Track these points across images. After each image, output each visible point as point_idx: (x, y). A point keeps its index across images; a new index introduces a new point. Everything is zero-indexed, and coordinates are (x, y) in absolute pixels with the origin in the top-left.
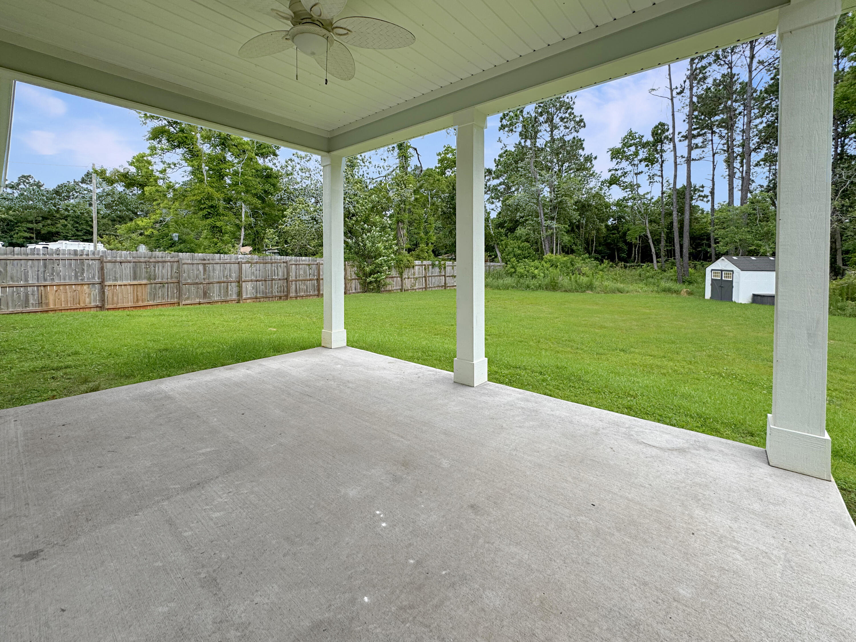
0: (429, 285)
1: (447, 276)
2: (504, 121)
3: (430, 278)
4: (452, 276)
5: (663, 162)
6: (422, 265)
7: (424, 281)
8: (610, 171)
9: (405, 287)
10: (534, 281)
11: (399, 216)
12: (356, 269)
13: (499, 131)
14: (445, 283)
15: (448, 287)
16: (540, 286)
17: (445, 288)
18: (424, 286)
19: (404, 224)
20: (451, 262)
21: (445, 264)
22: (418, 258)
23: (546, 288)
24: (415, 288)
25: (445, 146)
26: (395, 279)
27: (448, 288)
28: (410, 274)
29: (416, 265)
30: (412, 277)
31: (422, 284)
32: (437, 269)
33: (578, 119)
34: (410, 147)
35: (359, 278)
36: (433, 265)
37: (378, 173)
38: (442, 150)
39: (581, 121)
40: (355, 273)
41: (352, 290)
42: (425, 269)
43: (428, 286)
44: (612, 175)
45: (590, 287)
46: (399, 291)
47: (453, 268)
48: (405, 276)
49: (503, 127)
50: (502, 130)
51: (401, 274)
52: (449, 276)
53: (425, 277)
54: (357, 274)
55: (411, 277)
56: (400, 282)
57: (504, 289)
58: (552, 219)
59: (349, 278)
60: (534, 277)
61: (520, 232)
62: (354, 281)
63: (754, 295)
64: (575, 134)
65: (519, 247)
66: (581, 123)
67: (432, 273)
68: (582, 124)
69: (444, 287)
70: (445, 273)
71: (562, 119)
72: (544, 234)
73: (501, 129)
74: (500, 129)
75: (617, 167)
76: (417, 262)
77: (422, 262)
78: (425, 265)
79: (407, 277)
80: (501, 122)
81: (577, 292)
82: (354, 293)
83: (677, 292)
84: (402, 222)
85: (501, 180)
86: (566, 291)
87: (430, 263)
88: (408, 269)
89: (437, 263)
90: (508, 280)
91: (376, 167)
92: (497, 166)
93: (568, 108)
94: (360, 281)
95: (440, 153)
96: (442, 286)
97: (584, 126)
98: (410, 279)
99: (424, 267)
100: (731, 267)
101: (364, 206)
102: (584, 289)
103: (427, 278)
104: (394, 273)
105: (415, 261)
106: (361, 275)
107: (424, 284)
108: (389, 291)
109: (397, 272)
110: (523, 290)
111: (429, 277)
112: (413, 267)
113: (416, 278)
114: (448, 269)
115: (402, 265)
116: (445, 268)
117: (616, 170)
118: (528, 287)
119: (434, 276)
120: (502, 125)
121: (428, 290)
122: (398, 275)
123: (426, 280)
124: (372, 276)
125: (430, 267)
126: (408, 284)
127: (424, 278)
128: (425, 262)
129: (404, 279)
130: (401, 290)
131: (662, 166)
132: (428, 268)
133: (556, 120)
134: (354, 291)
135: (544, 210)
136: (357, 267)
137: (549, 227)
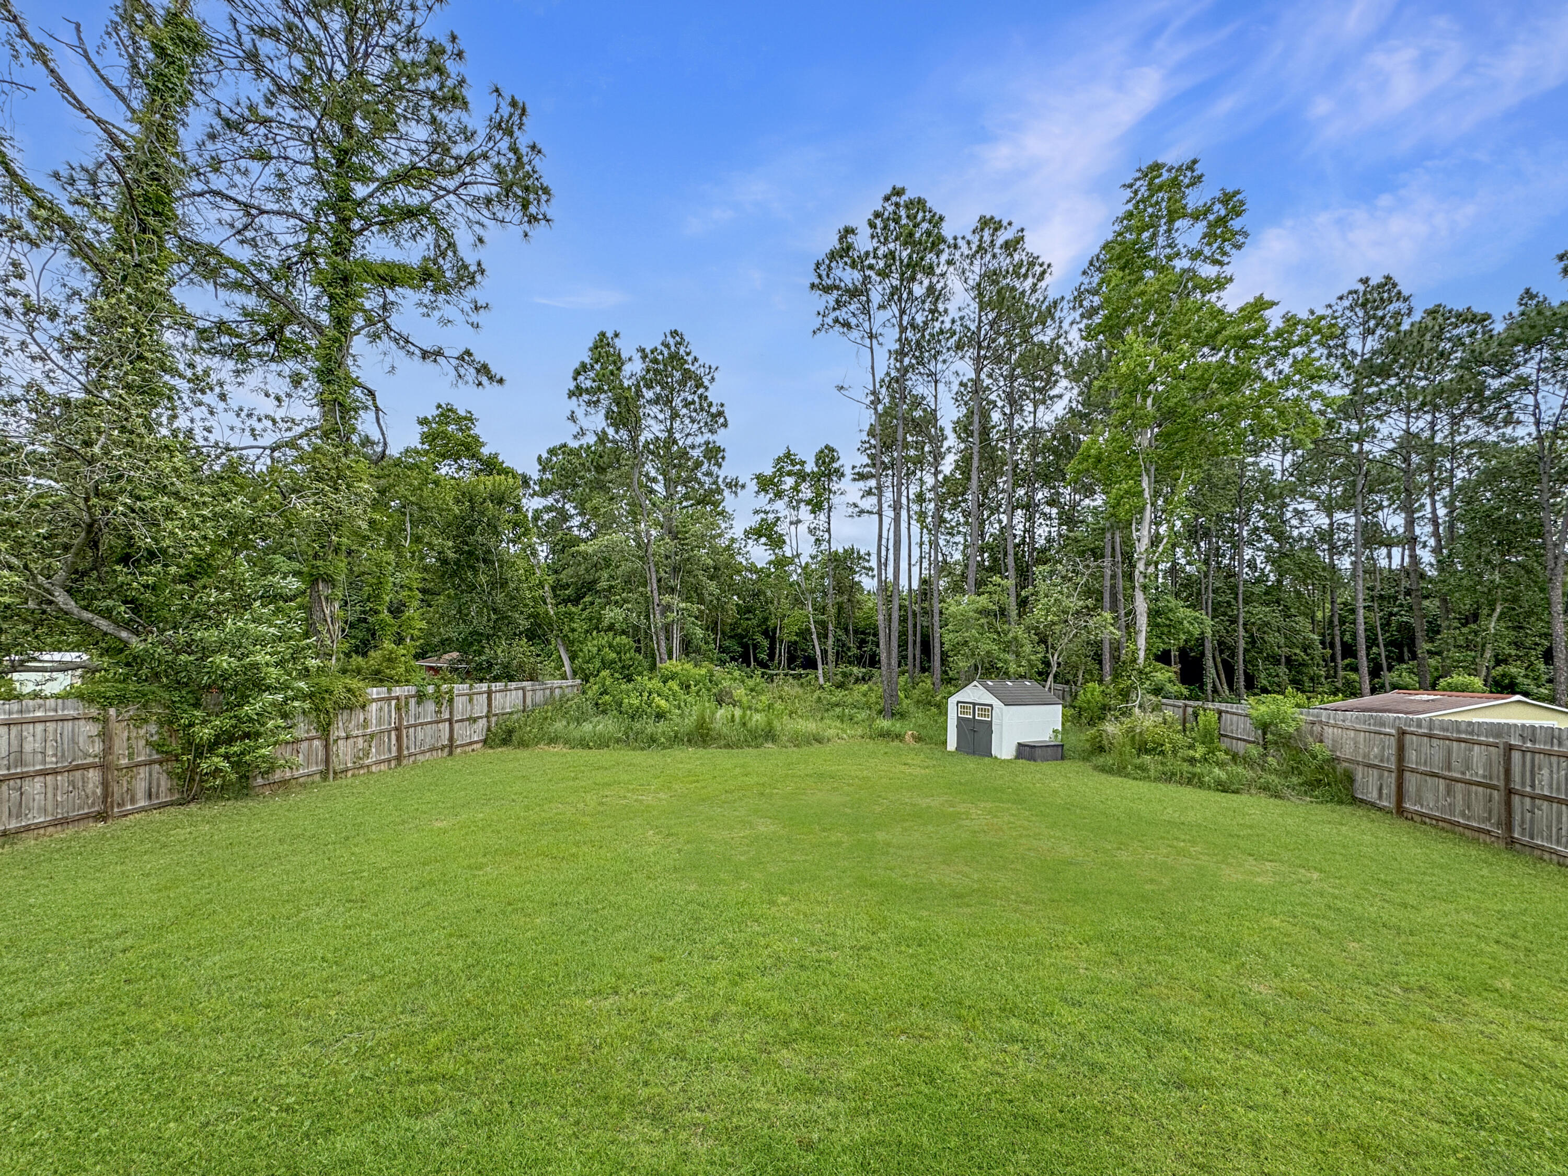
0: (408, 748)
1: (457, 721)
2: (581, 378)
3: (412, 730)
4: (468, 719)
5: (830, 508)
6: (389, 699)
7: (394, 741)
8: (756, 512)
9: (336, 765)
10: (662, 726)
11: (319, 563)
12: (153, 728)
13: (570, 397)
14: (451, 739)
15: (457, 746)
16: (676, 737)
17: (451, 753)
18: (394, 754)
19: (334, 586)
20: (466, 686)
21: (451, 691)
22: (378, 677)
23: (689, 741)
24: (367, 762)
25: (439, 406)
26: (305, 745)
27: (459, 750)
28: (351, 726)
29: (374, 700)
30: (360, 732)
31: (390, 751)
32: (430, 706)
33: (714, 410)
34: (356, 383)
35: (165, 756)
36: (421, 697)
37: (247, 433)
38: (431, 412)
39: (720, 414)
40: (148, 743)
41: (133, 801)
42: (398, 709)
43: (405, 752)
44: (762, 520)
45: (770, 735)
46: (317, 778)
47: (471, 700)
48: (338, 731)
49: (576, 392)
50: (574, 398)
51: (325, 730)
52: (462, 721)
53: (396, 729)
54: (157, 747)
55: (355, 733)
56: (321, 754)
57: (599, 747)
58: (672, 590)
59: (124, 762)
60: (660, 716)
61: (612, 614)
62: (143, 772)
63: (1020, 745)
64: (708, 436)
65: (610, 646)
66: (717, 418)
67: (417, 717)
68: (722, 420)
69: (447, 750)
70: (451, 713)
71: (687, 404)
72: (658, 620)
73: (574, 394)
74: (571, 394)
75: (768, 508)
76: (374, 692)
77: (389, 691)
78: (397, 698)
79: (344, 735)
80: (575, 379)
81: (749, 746)
82: (143, 809)
83: (899, 737)
84: (330, 581)
85: (550, 501)
86: (728, 746)
87: (412, 690)
88: (346, 713)
89: (430, 689)
90: (606, 725)
91: (243, 414)
92: (544, 470)
93: (697, 387)
94: (169, 766)
95: (426, 418)
96: (443, 747)
97: (725, 425)
98: (351, 741)
99: (393, 702)
100: (988, 698)
101: (194, 527)
102: (760, 740)
103: (404, 732)
104: (302, 729)
105: (369, 690)
106: (175, 746)
107: (394, 749)
108: (284, 782)
109: (310, 723)
110: (642, 749)
111: (408, 727)
112: (363, 707)
113: (372, 736)
114: (460, 703)
115: (329, 705)
116: (451, 701)
117: (766, 513)
118: (653, 740)
119: (422, 724)
120: (577, 387)
121: (405, 762)
122: (313, 733)
123: (399, 738)
124: (222, 750)
125: (413, 701)
126: (344, 752)
127: (393, 734)
128: (397, 691)
129: (336, 741)
130: (324, 775)
131: (829, 517)
132: (407, 704)
133: (677, 402)
134: (142, 803)
135: (657, 572)
136: (161, 724)
137: (668, 608)
